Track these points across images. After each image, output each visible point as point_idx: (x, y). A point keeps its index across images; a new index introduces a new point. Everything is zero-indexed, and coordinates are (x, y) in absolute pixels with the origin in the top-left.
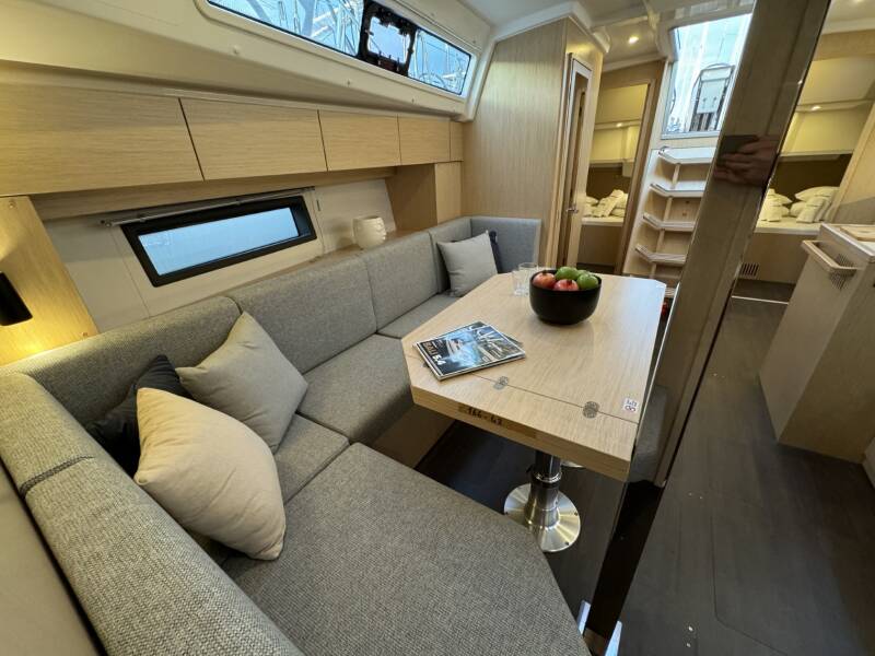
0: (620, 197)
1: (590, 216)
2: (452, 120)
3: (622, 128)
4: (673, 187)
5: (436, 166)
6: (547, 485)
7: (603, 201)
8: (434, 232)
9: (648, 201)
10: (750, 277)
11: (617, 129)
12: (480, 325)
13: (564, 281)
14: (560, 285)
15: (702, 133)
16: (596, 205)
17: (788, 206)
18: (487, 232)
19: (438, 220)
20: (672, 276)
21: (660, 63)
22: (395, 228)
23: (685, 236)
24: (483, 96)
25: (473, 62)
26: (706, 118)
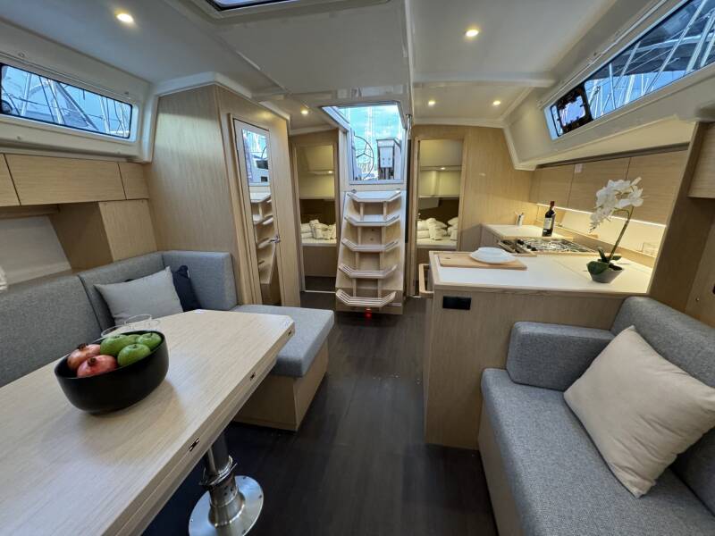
4: (361, 218)
11: (329, 174)
17: (446, 229)
18: (168, 268)
19: (114, 259)
20: (370, 288)
21: (335, 131)
22: (69, 268)
23: (375, 255)
24: (157, 142)
25: (136, 111)
26: (387, 171)
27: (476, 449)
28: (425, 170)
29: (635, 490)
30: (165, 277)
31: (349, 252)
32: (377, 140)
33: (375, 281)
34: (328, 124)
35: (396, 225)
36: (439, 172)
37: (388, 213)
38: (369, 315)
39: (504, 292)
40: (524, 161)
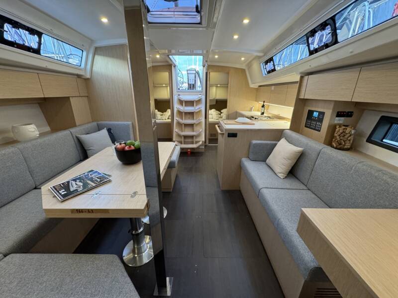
0: (169, 112)
1: (160, 119)
2: (78, 77)
3: (165, 86)
4: (184, 108)
5: (71, 98)
6: (138, 234)
7: (164, 113)
8: (73, 130)
9: (177, 113)
10: (213, 138)
11: (163, 86)
12: (92, 171)
13: (128, 146)
14: (127, 148)
15: (192, 90)
16: (162, 115)
17: (220, 114)
18: (105, 128)
19: (77, 124)
20: (190, 140)
21: (171, 65)
22: (50, 129)
23: (192, 126)
24: (93, 69)
25: (85, 53)
26: (192, 85)
27: (239, 189)
28: (211, 86)
29: (282, 177)
30: (104, 132)
31: (179, 124)
32: (187, 70)
33: (192, 137)
34: (167, 62)
35: (200, 111)
36: (217, 87)
37: (196, 105)
38: (189, 153)
39: (248, 130)
40: (254, 83)
